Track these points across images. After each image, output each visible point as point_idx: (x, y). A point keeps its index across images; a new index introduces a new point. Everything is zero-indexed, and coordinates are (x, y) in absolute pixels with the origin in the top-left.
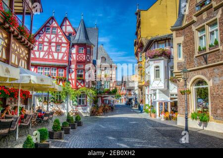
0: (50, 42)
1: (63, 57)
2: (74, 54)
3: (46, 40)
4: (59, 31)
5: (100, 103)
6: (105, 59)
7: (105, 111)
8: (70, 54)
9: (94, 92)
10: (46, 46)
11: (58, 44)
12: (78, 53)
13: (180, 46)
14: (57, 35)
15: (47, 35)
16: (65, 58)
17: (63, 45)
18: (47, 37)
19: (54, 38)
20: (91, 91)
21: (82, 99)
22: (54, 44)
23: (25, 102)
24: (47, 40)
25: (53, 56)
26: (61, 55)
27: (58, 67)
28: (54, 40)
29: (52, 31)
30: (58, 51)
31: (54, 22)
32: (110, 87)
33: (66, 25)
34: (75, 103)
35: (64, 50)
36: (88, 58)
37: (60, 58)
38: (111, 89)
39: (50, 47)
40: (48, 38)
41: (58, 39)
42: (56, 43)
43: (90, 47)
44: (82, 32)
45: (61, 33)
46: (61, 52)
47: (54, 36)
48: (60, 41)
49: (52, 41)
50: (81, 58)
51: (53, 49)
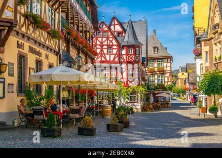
0: (102, 45)
1: (114, 58)
2: (124, 55)
3: (98, 43)
4: (109, 34)
6: (158, 50)
9: (144, 89)
10: (99, 48)
11: (110, 47)
12: (127, 54)
13: (207, 53)
14: (108, 38)
15: (99, 39)
16: (117, 60)
17: (114, 47)
18: (99, 41)
19: (105, 41)
21: (133, 96)
22: (106, 47)
24: (100, 43)
25: (105, 58)
26: (112, 57)
28: (106, 43)
29: (103, 35)
30: (110, 54)
31: (104, 26)
32: (165, 82)
33: (114, 25)
34: (127, 100)
35: (115, 51)
36: (137, 58)
37: (112, 59)
38: (166, 83)
39: (102, 50)
40: (100, 42)
41: (109, 42)
42: (107, 45)
43: (139, 47)
44: (130, 34)
45: (111, 36)
46: (112, 54)
47: (105, 39)
48: (111, 44)
49: (104, 44)
50: (131, 58)
51: (105, 51)
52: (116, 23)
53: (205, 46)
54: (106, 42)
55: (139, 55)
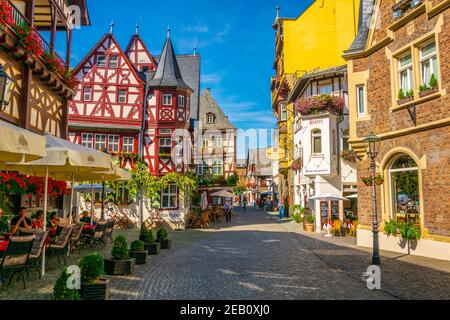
0: (105, 85)
1: (131, 113)
2: (153, 107)
3: (97, 79)
4: (123, 61)
5: (204, 204)
7: (214, 219)
8: (144, 108)
9: (192, 182)
10: (98, 91)
11: (122, 89)
12: (159, 105)
13: (361, 89)
14: (119, 71)
15: (99, 71)
16: (136, 116)
17: (131, 89)
18: (98, 75)
19: (113, 75)
20: (187, 180)
21: (169, 195)
22: (113, 88)
23: (58, 202)
24: (100, 81)
25: (111, 112)
26: (127, 110)
27: (122, 134)
28: (113, 80)
29: (109, 64)
30: (121, 102)
32: (224, 172)
33: (137, 51)
34: (156, 203)
35: (132, 99)
36: (181, 114)
37: (125, 115)
38: (227, 174)
39: (105, 95)
40: (101, 77)
41: (121, 77)
42: (117, 86)
43: (185, 94)
44: (168, 65)
45: (126, 67)
46: (127, 104)
47: (113, 71)
48: (126, 82)
49: (110, 81)
50: (167, 114)
51: (112, 97)
52: (140, 47)
53: (355, 71)
54: (115, 77)
55: (185, 109)
